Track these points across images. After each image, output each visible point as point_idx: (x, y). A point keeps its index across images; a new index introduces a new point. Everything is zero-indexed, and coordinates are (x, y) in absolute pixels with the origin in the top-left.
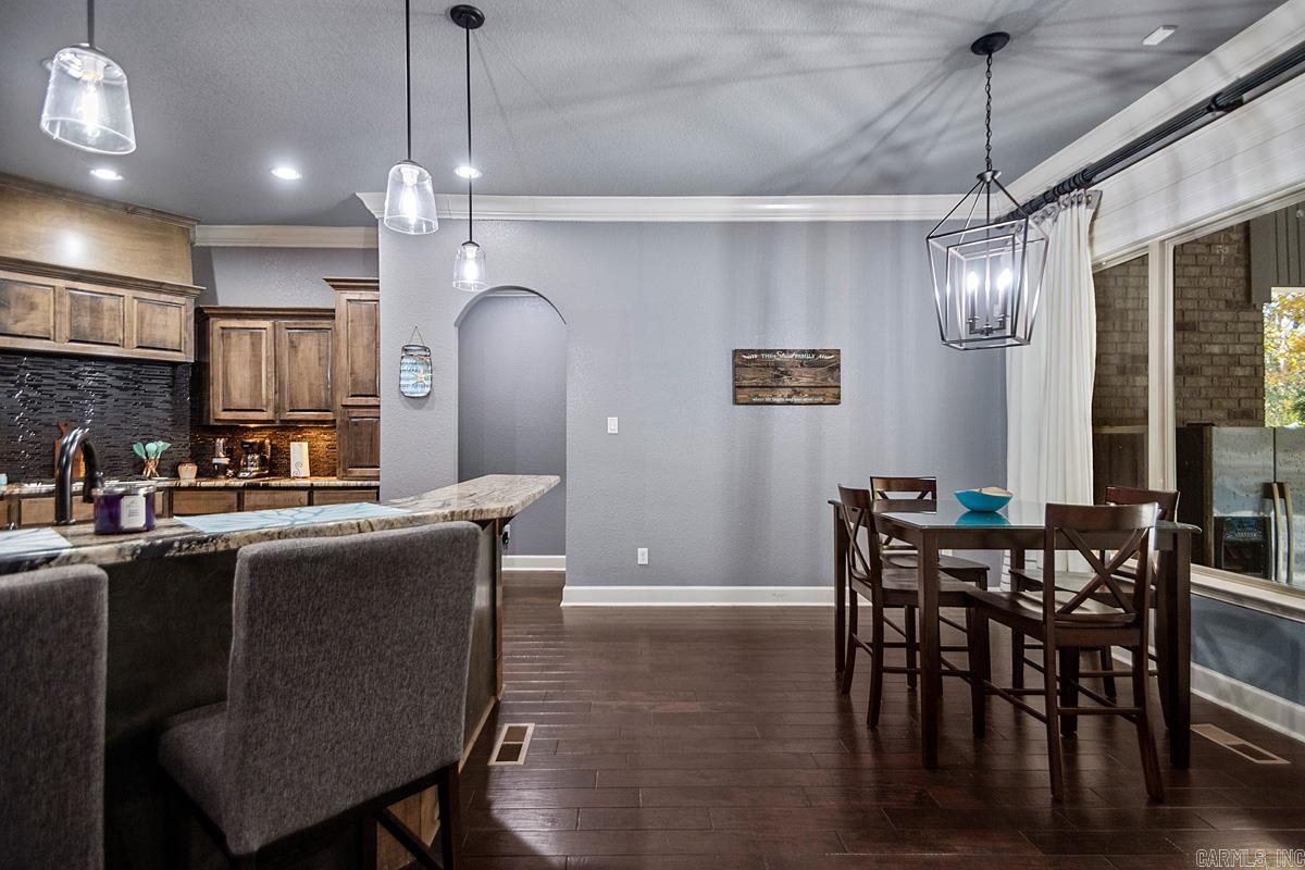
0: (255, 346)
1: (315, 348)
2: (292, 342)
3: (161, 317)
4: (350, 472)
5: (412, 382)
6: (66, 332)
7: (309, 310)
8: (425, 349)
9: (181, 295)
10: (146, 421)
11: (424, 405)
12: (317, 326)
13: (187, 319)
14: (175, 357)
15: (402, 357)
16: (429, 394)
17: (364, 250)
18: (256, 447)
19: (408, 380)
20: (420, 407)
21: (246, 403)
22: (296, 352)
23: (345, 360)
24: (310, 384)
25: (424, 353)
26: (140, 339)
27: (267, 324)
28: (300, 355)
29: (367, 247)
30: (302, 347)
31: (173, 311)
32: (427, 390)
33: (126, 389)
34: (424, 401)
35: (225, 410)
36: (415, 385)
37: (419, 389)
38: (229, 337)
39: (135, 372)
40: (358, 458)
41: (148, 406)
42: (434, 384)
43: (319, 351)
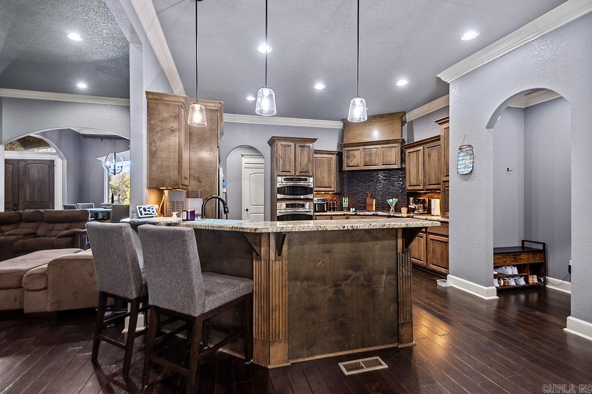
0: (417, 158)
1: (437, 155)
2: (429, 154)
3: (389, 153)
5: (463, 166)
6: (363, 163)
7: (434, 137)
8: (470, 146)
9: (396, 143)
10: (392, 191)
11: (469, 179)
13: (398, 151)
14: (394, 167)
15: (459, 153)
16: (472, 171)
18: (421, 201)
19: (461, 165)
20: (467, 180)
21: (415, 182)
22: (430, 158)
23: (443, 159)
24: (435, 172)
25: (469, 149)
26: (383, 162)
27: (421, 148)
28: (432, 159)
30: (432, 156)
31: (393, 149)
32: (471, 169)
33: (386, 180)
34: (468, 176)
35: (409, 186)
36: (465, 168)
37: (466, 169)
38: (410, 155)
39: (389, 174)
41: (393, 185)
42: (474, 165)
43: (437, 157)
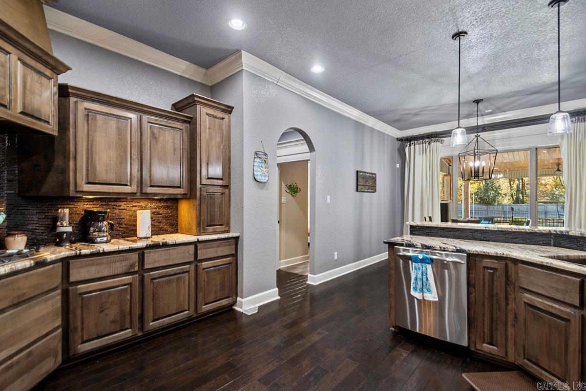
2: (153, 133)
3: (37, 86)
4: (207, 229)
8: (266, 155)
12: (173, 126)
14: (43, 127)
15: (255, 158)
16: (267, 181)
17: (200, 83)
19: (258, 172)
20: (262, 188)
21: (111, 178)
22: (157, 141)
24: (167, 167)
25: (265, 157)
27: (133, 116)
28: (160, 145)
29: (202, 82)
30: (161, 139)
31: (45, 82)
32: (267, 178)
35: (88, 183)
36: (261, 175)
37: (263, 178)
38: (95, 119)
40: (212, 220)
42: (269, 175)
43: (174, 144)
